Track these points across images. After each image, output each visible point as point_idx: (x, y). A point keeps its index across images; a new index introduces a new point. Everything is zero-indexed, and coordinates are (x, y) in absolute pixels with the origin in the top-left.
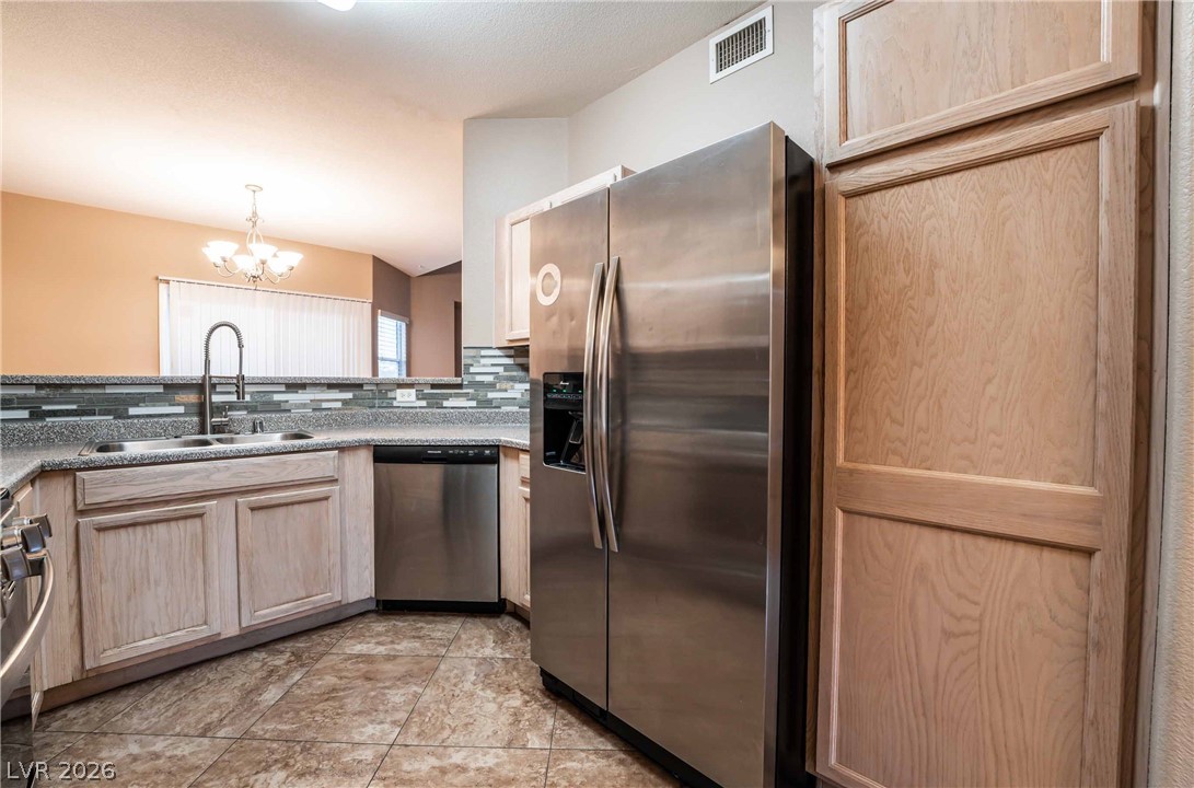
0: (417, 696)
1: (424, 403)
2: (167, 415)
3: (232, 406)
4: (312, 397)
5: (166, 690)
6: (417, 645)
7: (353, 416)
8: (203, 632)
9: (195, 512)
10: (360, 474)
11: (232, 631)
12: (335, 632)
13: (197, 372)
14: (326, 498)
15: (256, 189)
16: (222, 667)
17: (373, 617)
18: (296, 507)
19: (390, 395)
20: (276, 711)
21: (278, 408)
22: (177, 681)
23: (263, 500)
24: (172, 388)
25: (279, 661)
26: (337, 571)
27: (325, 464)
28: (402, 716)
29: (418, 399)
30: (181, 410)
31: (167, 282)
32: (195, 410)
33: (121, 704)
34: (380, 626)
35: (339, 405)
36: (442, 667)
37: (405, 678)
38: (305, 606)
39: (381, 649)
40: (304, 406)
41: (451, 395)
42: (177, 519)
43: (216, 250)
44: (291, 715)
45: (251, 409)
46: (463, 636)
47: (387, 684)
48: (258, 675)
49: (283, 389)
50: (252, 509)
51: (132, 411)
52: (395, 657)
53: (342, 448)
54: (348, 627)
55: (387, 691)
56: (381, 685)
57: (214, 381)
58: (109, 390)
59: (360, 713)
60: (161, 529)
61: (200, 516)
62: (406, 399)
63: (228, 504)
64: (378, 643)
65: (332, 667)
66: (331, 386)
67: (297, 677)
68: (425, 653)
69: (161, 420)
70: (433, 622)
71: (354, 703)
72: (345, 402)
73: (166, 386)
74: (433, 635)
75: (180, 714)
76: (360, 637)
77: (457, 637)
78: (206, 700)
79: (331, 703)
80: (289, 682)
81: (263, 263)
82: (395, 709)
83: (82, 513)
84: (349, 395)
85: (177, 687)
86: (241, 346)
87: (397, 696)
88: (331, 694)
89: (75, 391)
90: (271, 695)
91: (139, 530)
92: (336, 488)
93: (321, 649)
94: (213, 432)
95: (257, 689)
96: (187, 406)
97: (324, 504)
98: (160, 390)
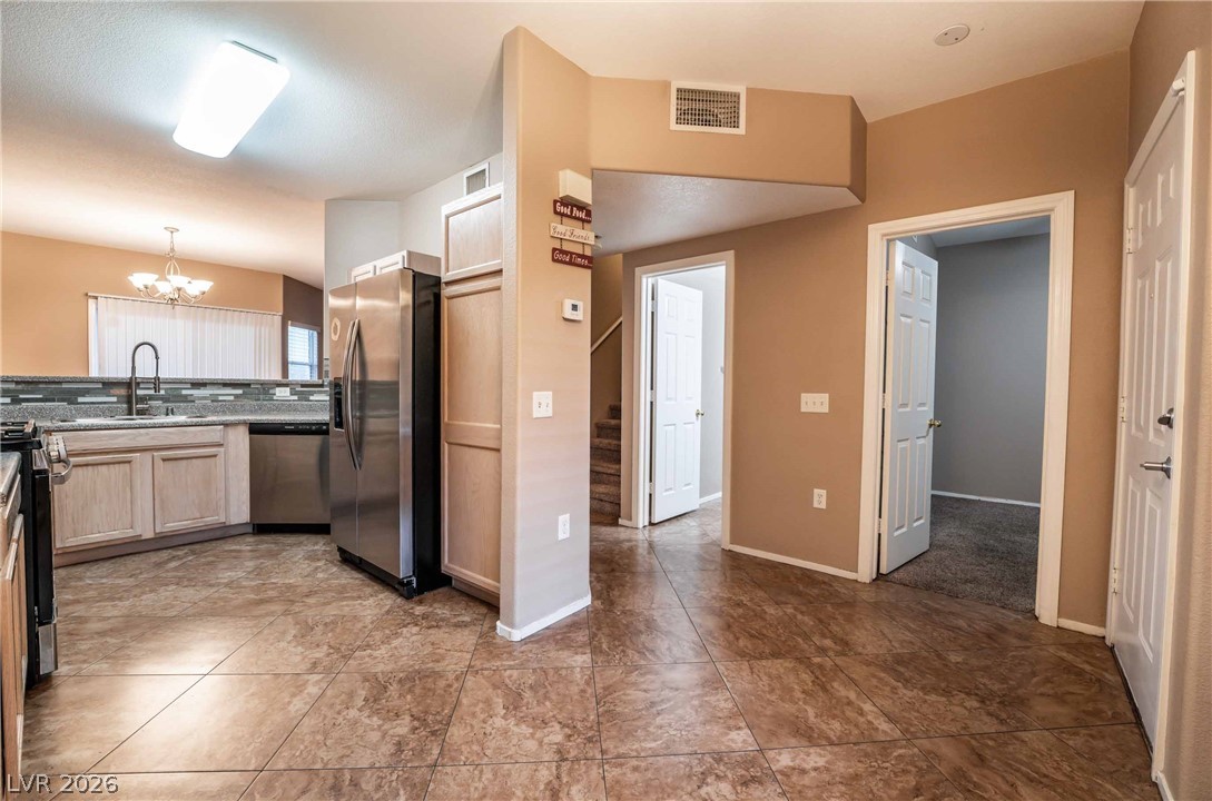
0: (263, 563)
1: (296, 398)
2: (105, 403)
3: (151, 398)
4: (211, 392)
6: (273, 545)
7: (242, 406)
8: (130, 533)
9: (125, 460)
10: (240, 442)
11: (149, 534)
13: (125, 374)
14: (215, 456)
15: (173, 231)
18: (194, 460)
19: (271, 391)
20: (175, 569)
21: (185, 399)
23: (171, 455)
24: (108, 385)
26: (222, 502)
27: (214, 434)
28: (249, 569)
29: (292, 394)
30: (114, 399)
31: (96, 298)
32: (125, 399)
35: (232, 398)
36: (284, 553)
37: (258, 557)
38: (200, 523)
39: (247, 548)
40: (205, 398)
41: (315, 392)
42: (114, 463)
43: (140, 279)
44: (183, 570)
45: (165, 399)
47: (245, 559)
48: (166, 558)
49: (189, 386)
50: (164, 460)
51: (80, 400)
52: (255, 550)
53: (226, 425)
54: (230, 540)
55: (244, 562)
56: (241, 560)
57: (138, 380)
59: (224, 569)
60: (104, 468)
61: (129, 462)
62: (283, 394)
63: (147, 456)
65: (214, 554)
66: (226, 384)
68: (276, 548)
69: (101, 406)
71: (223, 566)
72: (236, 396)
73: (104, 383)
74: (285, 541)
75: (117, 570)
78: (131, 566)
79: (209, 566)
80: (185, 560)
81: (179, 289)
82: (247, 567)
84: (240, 392)
86: (157, 358)
87: (249, 564)
88: (210, 563)
89: (41, 386)
90: (173, 564)
91: (90, 468)
92: (222, 449)
93: (208, 548)
94: (138, 414)
95: (164, 562)
96: (118, 396)
97: (213, 459)
98: (100, 386)
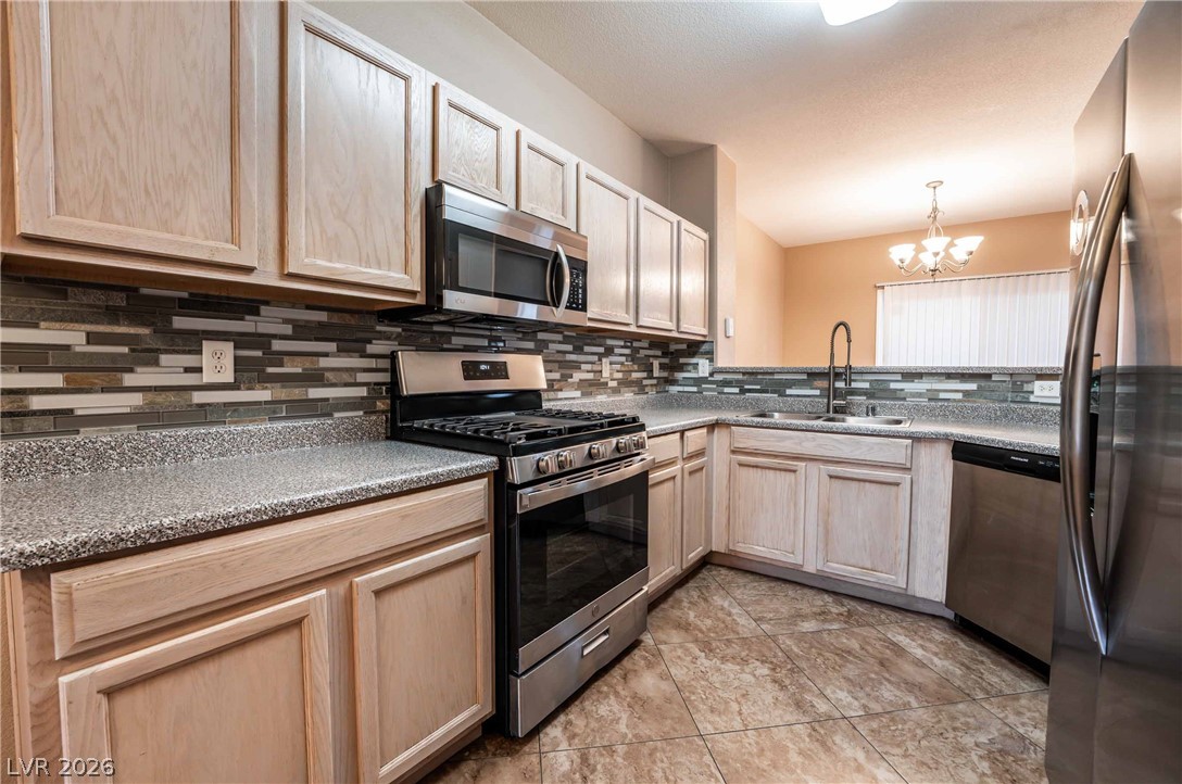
0: (907, 706)
2: (809, 396)
4: (928, 386)
5: (764, 586)
6: (958, 672)
8: (791, 559)
9: (794, 468)
11: (810, 568)
12: (895, 616)
13: (822, 363)
14: (897, 484)
15: (935, 185)
16: (800, 591)
17: (943, 624)
18: (867, 485)
19: (1027, 387)
20: (801, 638)
21: (895, 395)
22: (772, 584)
24: (813, 375)
25: (835, 610)
26: (903, 558)
27: (897, 451)
28: (876, 707)
30: (817, 392)
31: (883, 287)
32: (825, 393)
33: (741, 579)
34: (939, 635)
35: (959, 396)
36: (961, 706)
37: (911, 686)
39: (919, 653)
40: (920, 395)
42: (780, 470)
44: (806, 645)
45: (869, 394)
46: (1023, 702)
47: (892, 679)
48: (814, 609)
49: (899, 378)
50: (831, 477)
51: (788, 392)
52: (924, 666)
53: (917, 439)
54: (909, 619)
55: (886, 683)
56: (887, 675)
57: (836, 370)
58: (776, 377)
59: (847, 679)
60: (771, 474)
61: (795, 471)
62: (1046, 393)
63: (813, 468)
64: (922, 647)
65: (865, 638)
66: (950, 376)
67: (835, 626)
68: (958, 683)
69: (804, 399)
70: (1003, 667)
71: (851, 670)
72: (966, 393)
73: (809, 374)
74: (986, 675)
75: (758, 602)
76: (912, 633)
77: (1016, 697)
78: (776, 604)
79: (837, 658)
80: (827, 626)
82: (877, 699)
83: (733, 452)
84: (972, 386)
85: (770, 588)
86: (849, 341)
87: (888, 693)
88: (844, 654)
89: (760, 377)
90: (809, 626)
91: (759, 470)
93: (871, 620)
94: (835, 412)
95: (804, 617)
96: (821, 389)
97: (894, 488)
98: (805, 377)
